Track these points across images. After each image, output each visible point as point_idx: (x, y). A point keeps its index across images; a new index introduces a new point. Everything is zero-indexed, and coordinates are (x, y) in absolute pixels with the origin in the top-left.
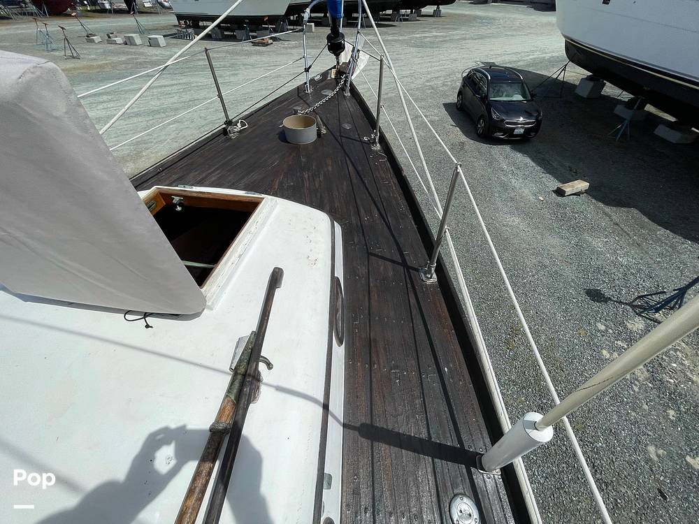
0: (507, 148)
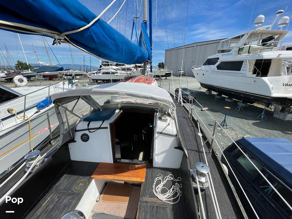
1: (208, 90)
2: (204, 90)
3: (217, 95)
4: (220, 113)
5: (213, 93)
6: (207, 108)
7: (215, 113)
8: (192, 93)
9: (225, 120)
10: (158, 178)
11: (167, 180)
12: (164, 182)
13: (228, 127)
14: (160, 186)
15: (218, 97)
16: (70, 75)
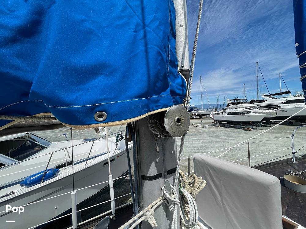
16: (198, 115)
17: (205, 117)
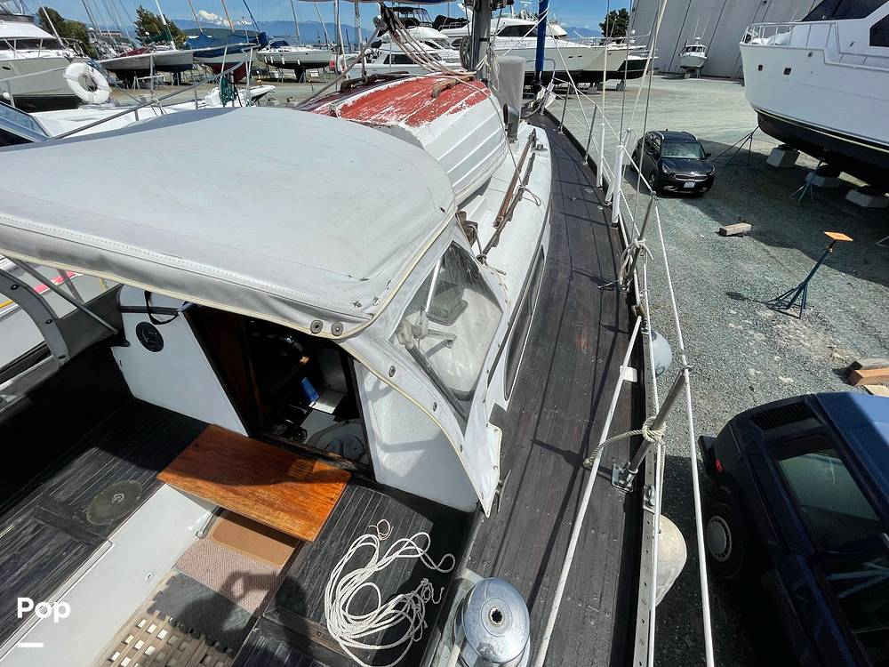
0: (677, 201)
1: (781, 148)
2: (766, 145)
3: (820, 171)
4: (796, 251)
5: (806, 160)
6: (745, 227)
7: (774, 251)
8: (708, 155)
9: (803, 286)
10: (369, 540)
11: (397, 555)
12: (384, 560)
13: (807, 312)
14: (361, 577)
15: (819, 181)
16: (289, 66)
17: (314, 73)
